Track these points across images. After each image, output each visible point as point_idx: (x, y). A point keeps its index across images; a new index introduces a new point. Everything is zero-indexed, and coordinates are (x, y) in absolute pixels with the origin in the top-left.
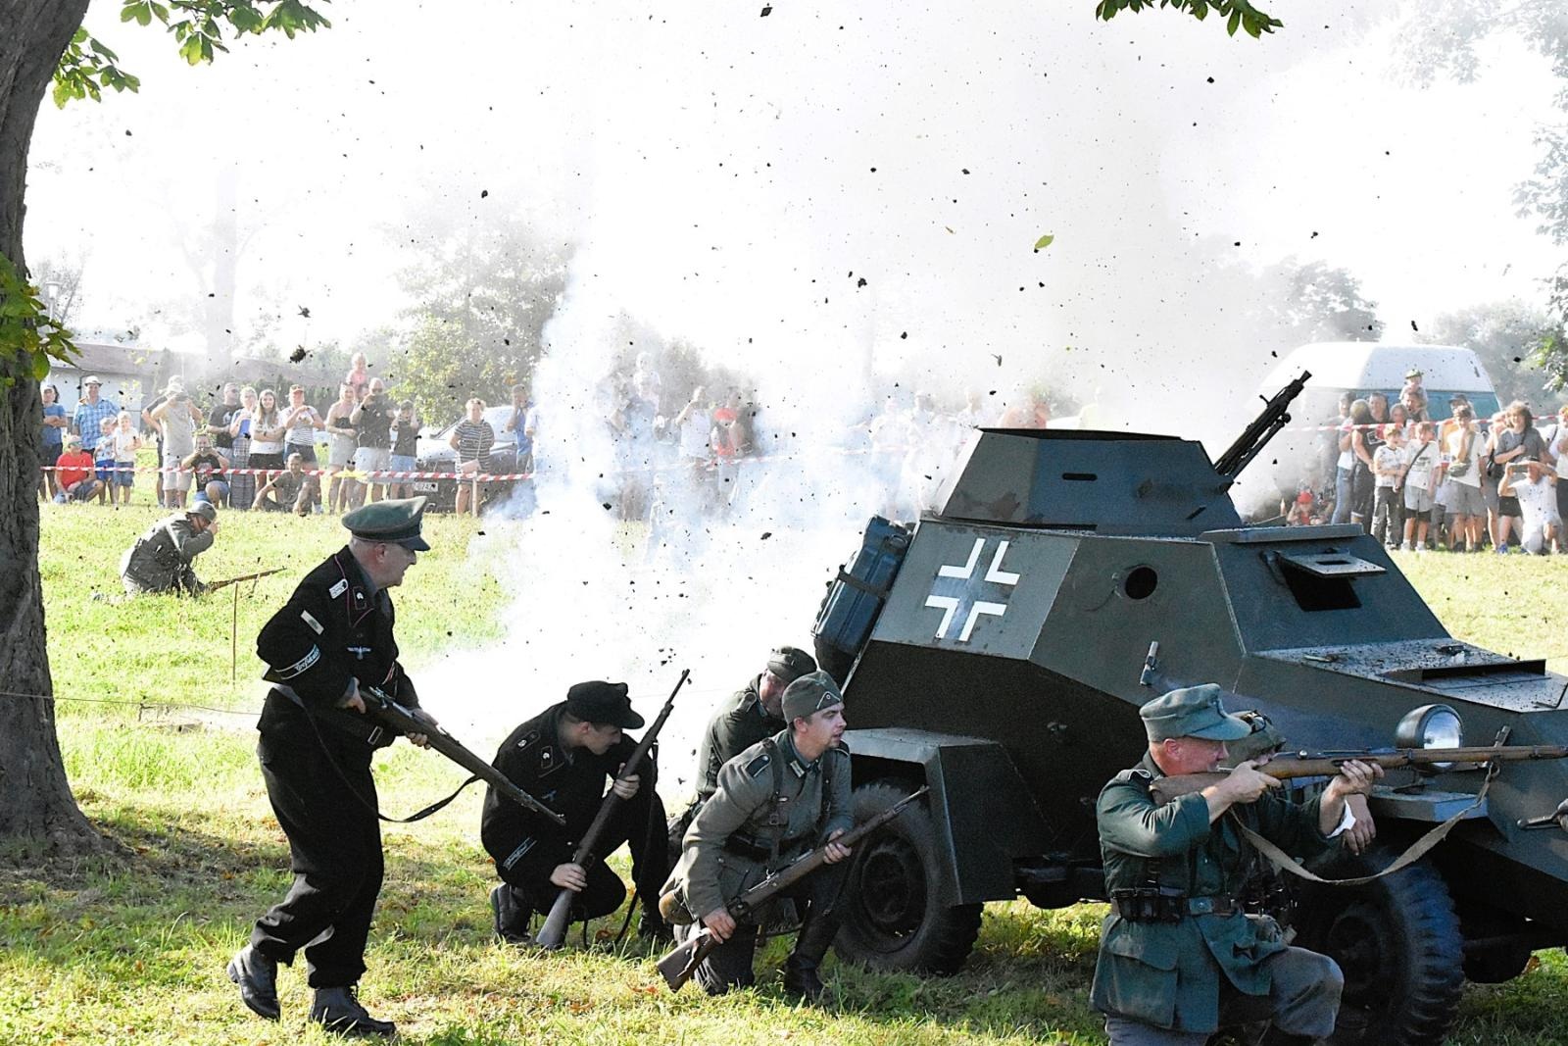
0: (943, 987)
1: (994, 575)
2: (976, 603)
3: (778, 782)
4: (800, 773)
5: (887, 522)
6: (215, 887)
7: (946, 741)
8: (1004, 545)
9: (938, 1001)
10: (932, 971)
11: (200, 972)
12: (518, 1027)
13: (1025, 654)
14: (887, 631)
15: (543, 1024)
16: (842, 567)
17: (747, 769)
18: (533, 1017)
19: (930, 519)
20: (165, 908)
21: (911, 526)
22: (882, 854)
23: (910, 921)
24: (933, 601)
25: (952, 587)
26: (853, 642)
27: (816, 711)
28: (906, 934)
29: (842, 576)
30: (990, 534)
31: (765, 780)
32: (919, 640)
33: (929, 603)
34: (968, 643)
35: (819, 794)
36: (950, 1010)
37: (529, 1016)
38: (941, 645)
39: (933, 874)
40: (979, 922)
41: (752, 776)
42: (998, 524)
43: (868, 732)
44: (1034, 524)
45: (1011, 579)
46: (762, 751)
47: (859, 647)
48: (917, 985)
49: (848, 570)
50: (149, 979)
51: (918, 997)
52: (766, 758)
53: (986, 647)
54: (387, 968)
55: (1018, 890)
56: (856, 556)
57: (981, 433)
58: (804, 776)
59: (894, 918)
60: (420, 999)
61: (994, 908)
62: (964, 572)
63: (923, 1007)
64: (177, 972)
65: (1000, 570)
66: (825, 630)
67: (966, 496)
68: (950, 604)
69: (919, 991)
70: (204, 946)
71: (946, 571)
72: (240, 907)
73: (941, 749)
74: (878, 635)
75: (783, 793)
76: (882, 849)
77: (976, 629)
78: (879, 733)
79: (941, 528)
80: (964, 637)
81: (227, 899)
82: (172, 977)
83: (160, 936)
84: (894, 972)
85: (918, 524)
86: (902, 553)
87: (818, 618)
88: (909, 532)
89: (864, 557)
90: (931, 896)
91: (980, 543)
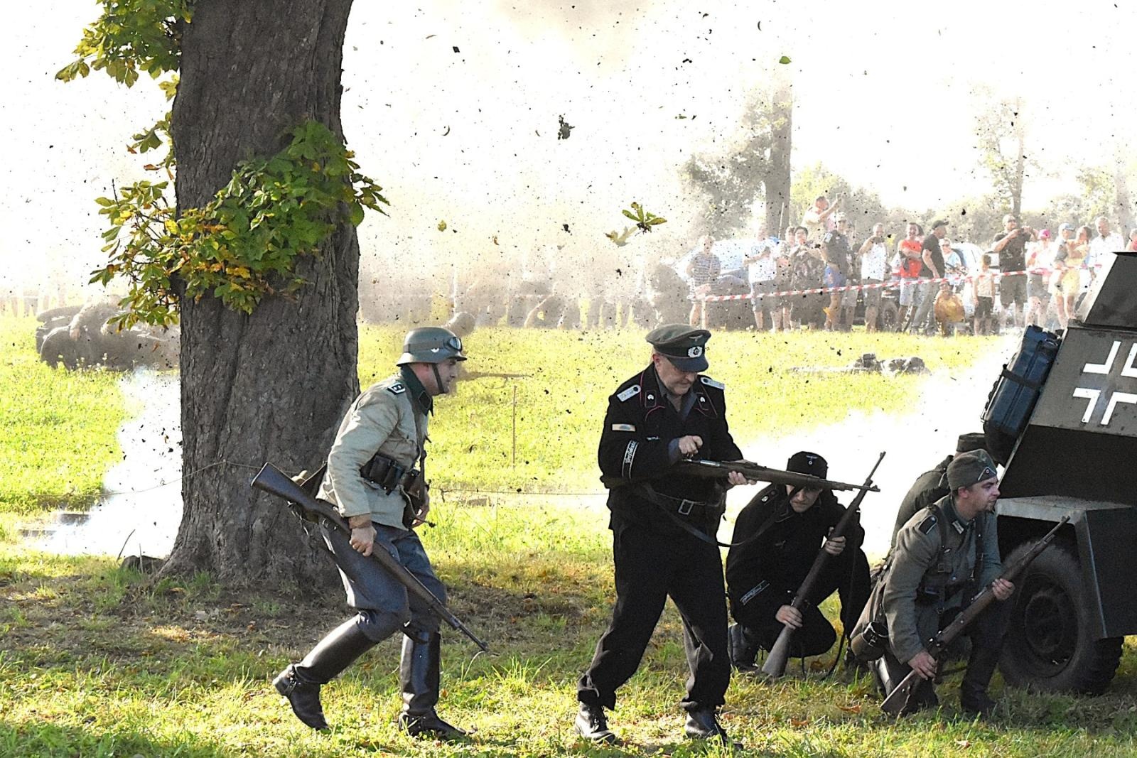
0: (1091, 704)
1: (1128, 371)
2: (1115, 394)
3: (944, 539)
4: (961, 530)
5: (1040, 329)
6: (503, 630)
7: (1094, 506)
8: (1135, 347)
9: (1088, 717)
10: (1083, 693)
11: (493, 697)
12: (749, 739)
14: (1042, 417)
15: (769, 737)
16: (1005, 366)
17: (920, 529)
18: (761, 732)
19: (1079, 327)
20: (464, 647)
21: (1060, 332)
22: (1041, 599)
23: (1064, 655)
24: (1079, 392)
25: (1093, 381)
26: (1015, 426)
27: (977, 482)
28: (1060, 662)
29: (1005, 372)
30: (1125, 338)
31: (934, 535)
32: (1070, 425)
33: (1075, 395)
34: (1108, 426)
35: (973, 546)
36: (1098, 724)
37: (758, 731)
38: (1086, 428)
39: (1083, 613)
40: (1121, 653)
41: (925, 533)
42: (1130, 329)
43: (1029, 499)
46: (928, 514)
47: (1021, 429)
48: (1071, 704)
49: (1010, 368)
50: (453, 703)
51: (1072, 714)
52: (933, 519)
53: (1122, 429)
54: (643, 693)
56: (1017, 357)
57: (1116, 256)
58: (964, 532)
59: (1052, 649)
60: (670, 717)
61: (1132, 640)
62: (1104, 369)
63: (1075, 721)
64: (475, 698)
65: (1133, 367)
66: (992, 417)
67: (1107, 307)
68: (1093, 395)
69: (1073, 708)
70: (496, 676)
71: (1089, 368)
72: (523, 644)
73: (1088, 512)
74: (1034, 421)
75: (948, 546)
76: (1041, 594)
77: (1114, 415)
78: (1037, 500)
79: (1085, 333)
80: (1105, 421)
81: (513, 639)
82: (470, 702)
83: (460, 668)
84: (1052, 693)
85: (1066, 330)
86: (1053, 354)
87: (986, 408)
88: (1059, 337)
89: (1023, 358)
90: (1082, 633)
91: (1116, 344)
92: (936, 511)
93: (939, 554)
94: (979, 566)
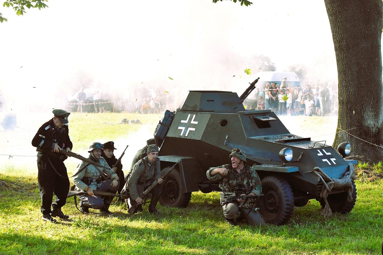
0: (183, 210)
1: (192, 122)
2: (189, 128)
3: (145, 168)
4: (150, 165)
5: (169, 111)
6: (27, 193)
7: (183, 158)
8: (194, 116)
9: (182, 213)
10: (181, 207)
11: (24, 211)
12: (92, 221)
13: (199, 139)
14: (170, 135)
15: (98, 220)
16: (160, 121)
17: (139, 165)
18: (96, 219)
19: (178, 110)
20: (16, 198)
21: (175, 112)
22: (170, 183)
23: (176, 197)
24: (180, 128)
25: (184, 125)
26: (163, 137)
27: (150, 152)
28: (175, 199)
29: (160, 123)
30: (192, 113)
31: (143, 167)
32: (177, 136)
33: (178, 128)
34: (187, 137)
35: (154, 170)
36: (185, 215)
37: (95, 219)
38: (181, 137)
39: (181, 186)
40: (191, 196)
41: (140, 166)
42: (193, 111)
43: (165, 156)
44: (201, 111)
45: (196, 123)
46: (142, 161)
47: (164, 137)
48: (178, 210)
49: (161, 122)
50: (13, 213)
51: (178, 212)
52: (143, 163)
53: (191, 137)
54: (64, 209)
55: (199, 189)
56: (163, 119)
57: (189, 92)
58: (151, 166)
59: (172, 196)
60: (71, 216)
61: (194, 193)
62: (186, 122)
63: (179, 214)
64: (19, 211)
65: (194, 121)
66: (156, 135)
67: (186, 105)
68: (183, 128)
69: (178, 211)
70: (25, 205)
71: (182, 121)
72: (32, 197)
73: (182, 159)
74: (168, 135)
75: (146, 170)
76: (170, 181)
77: (189, 134)
78: (168, 156)
79: (181, 112)
80: (186, 135)
81: (29, 196)
82: (18, 212)
83: (15, 204)
84: (173, 207)
85: (176, 111)
86: (173, 118)
87: (155, 132)
88: (174, 113)
89: (165, 119)
90: (180, 191)
91: (189, 115)
92: (143, 160)
93: (144, 172)
94: (155, 175)
